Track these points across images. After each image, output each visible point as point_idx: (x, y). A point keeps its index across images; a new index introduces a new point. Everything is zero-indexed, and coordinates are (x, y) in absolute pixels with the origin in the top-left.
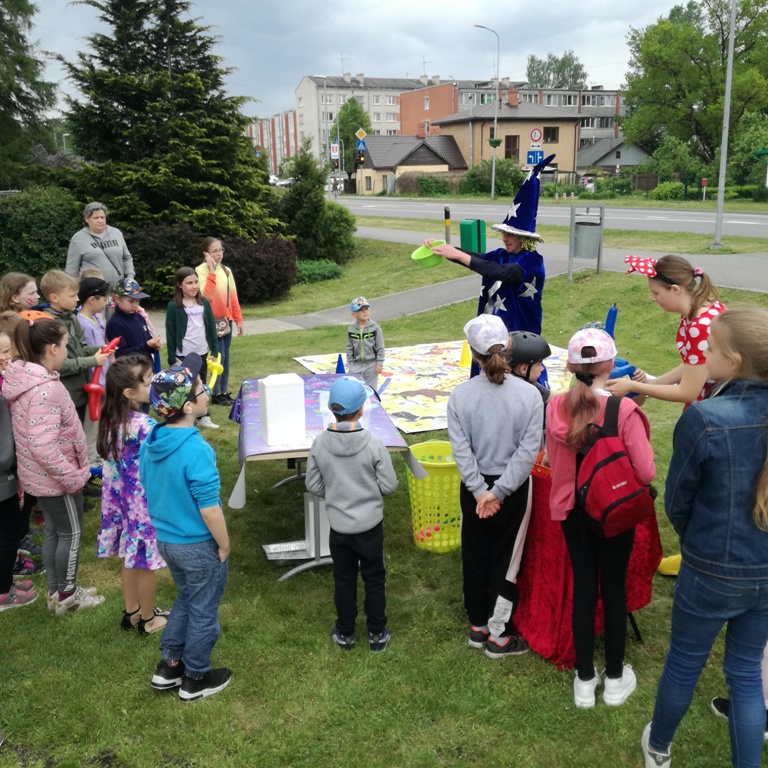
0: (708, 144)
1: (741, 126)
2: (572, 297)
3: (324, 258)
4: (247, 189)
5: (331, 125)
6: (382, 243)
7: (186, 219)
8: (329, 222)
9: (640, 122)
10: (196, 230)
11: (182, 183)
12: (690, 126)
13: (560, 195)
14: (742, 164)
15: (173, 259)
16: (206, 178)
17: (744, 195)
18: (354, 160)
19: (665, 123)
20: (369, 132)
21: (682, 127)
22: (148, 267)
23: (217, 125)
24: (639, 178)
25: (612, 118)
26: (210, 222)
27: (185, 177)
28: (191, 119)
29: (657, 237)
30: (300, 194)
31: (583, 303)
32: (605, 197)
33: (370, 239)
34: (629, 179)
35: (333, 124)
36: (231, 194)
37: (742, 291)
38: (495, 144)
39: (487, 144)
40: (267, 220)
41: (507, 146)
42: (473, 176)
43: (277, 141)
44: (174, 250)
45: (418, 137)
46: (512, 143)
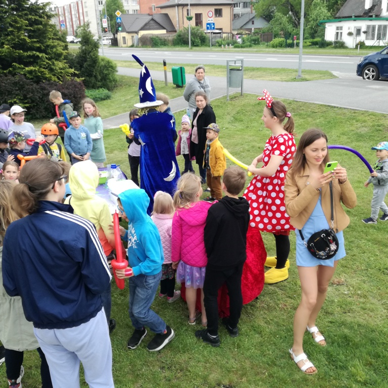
0: (297, 16)
1: (312, 7)
2: (229, 109)
3: (101, 87)
4: (55, 53)
5: (101, 7)
6: (132, 78)
7: (22, 73)
8: (102, 68)
9: (263, 5)
10: (28, 78)
11: (18, 53)
12: (288, 7)
13: (224, 46)
14: (313, 27)
15: (17, 95)
16: (32, 49)
17: (314, 44)
18: (115, 28)
19: (276, 5)
20: (122, 12)
21: (284, 8)
22: (3, 100)
23: (35, 19)
24: (263, 35)
25: (249, 2)
26: (36, 74)
27: (20, 49)
28: (20, 16)
29: (271, 71)
30: (85, 54)
31: (234, 112)
32: (247, 47)
33: (125, 76)
34: (259, 36)
35: (103, 7)
36: (46, 58)
37: (310, 103)
38: (190, 19)
39: (185, 19)
40: (67, 70)
41: (196, 19)
42: (179, 36)
43: (73, 17)
44: (17, 90)
45: (149, 15)
46: (198, 17)
